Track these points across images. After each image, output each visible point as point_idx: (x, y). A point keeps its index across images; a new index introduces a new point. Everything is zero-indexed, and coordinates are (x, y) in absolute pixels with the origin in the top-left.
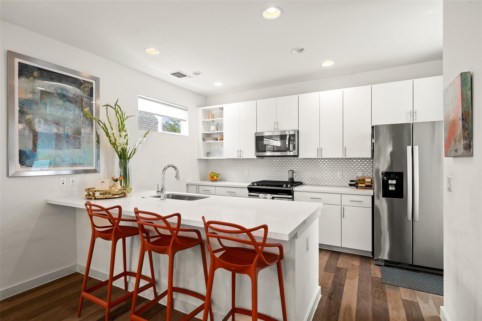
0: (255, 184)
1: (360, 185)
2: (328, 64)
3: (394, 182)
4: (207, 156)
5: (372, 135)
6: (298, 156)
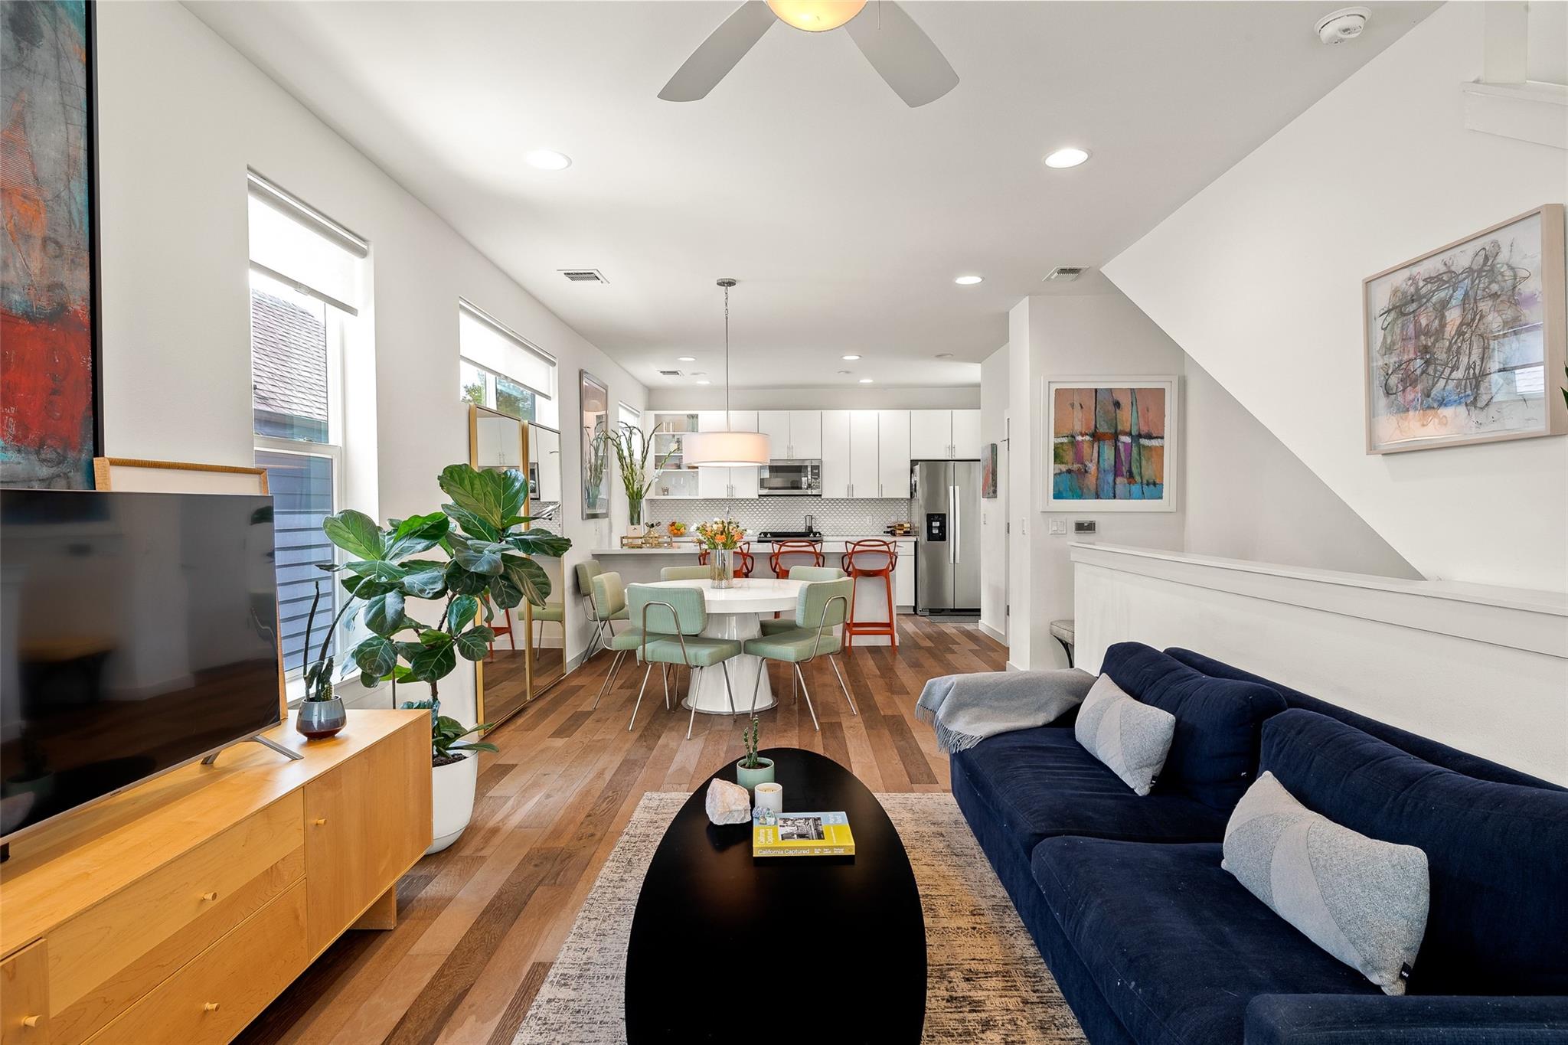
0: (769, 535)
1: (898, 532)
2: (867, 381)
3: (938, 524)
4: (664, 495)
5: (912, 471)
6: (820, 495)
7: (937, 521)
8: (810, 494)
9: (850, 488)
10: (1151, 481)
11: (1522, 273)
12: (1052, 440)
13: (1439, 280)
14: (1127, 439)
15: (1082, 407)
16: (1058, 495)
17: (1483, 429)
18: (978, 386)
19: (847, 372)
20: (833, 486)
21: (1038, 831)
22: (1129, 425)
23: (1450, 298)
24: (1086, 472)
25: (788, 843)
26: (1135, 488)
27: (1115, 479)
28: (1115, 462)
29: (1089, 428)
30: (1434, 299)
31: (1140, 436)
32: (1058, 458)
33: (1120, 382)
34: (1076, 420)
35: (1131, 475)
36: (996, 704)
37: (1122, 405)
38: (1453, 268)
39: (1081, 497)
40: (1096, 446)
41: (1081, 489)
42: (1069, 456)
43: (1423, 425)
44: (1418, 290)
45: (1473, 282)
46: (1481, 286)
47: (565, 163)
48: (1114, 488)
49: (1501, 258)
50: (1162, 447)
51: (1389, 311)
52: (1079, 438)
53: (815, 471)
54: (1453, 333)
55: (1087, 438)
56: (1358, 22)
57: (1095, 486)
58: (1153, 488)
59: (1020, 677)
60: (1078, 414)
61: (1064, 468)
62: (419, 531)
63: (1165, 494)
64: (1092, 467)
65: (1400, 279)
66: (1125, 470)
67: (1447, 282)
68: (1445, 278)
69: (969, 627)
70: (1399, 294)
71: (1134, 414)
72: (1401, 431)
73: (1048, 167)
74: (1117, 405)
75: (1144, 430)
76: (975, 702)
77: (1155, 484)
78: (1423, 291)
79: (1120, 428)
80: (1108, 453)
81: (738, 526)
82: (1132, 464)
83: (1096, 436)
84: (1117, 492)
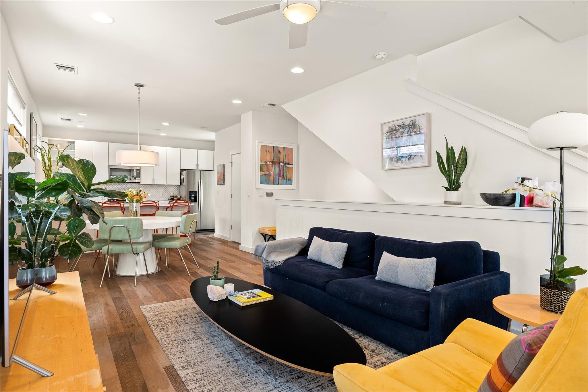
1: (175, 199)
2: (163, 134)
5: (181, 174)
6: (140, 183)
7: (193, 194)
8: (135, 182)
9: (154, 180)
10: (289, 179)
11: (421, 128)
12: (260, 163)
13: (401, 126)
14: (282, 164)
15: (269, 152)
16: (261, 183)
17: (412, 164)
18: (214, 142)
19: (158, 130)
20: (144, 179)
21: (325, 281)
22: (283, 159)
23: (404, 131)
24: (270, 175)
25: (250, 300)
26: (285, 181)
27: (279, 178)
28: (279, 172)
29: (271, 160)
30: (400, 131)
31: (286, 163)
32: (261, 169)
33: (281, 145)
34: (267, 156)
35: (283, 177)
36: (280, 250)
37: (281, 153)
38: (405, 124)
39: (269, 184)
40: (273, 166)
41: (269, 181)
42: (265, 169)
43: (397, 163)
44: (396, 128)
45: (410, 128)
46: (412, 129)
47: (112, 21)
48: (279, 181)
49: (416, 123)
50: (292, 167)
51: (388, 132)
52: (268, 163)
53: (137, 172)
54: (405, 140)
55: (271, 163)
56: (384, 56)
57: (273, 180)
58: (289, 181)
59: (286, 241)
60: (268, 154)
61: (263, 173)
62: (50, 186)
63: (293, 184)
64: (272, 173)
65: (391, 125)
66: (282, 175)
67: (403, 127)
68: (403, 126)
69: (210, 236)
70: (391, 128)
71: (285, 156)
72: (391, 164)
73: (291, 72)
74: (280, 152)
75: (287, 162)
76: (274, 251)
77: (290, 180)
78: (397, 128)
79: (280, 160)
80: (277, 169)
81: (144, 192)
82: (284, 173)
83: (273, 163)
84: (279, 182)
